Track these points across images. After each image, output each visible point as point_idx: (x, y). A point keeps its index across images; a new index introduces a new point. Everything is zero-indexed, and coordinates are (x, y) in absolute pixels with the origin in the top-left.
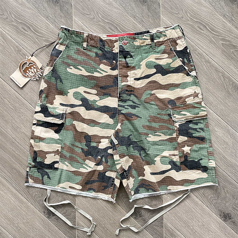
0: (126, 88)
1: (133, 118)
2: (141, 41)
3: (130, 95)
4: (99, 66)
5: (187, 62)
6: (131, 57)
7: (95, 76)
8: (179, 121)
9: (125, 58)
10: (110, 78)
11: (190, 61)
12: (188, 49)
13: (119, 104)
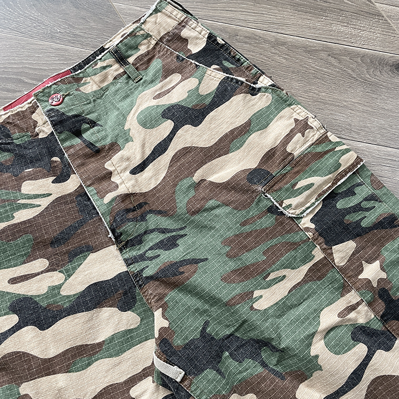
0: (123, 206)
1: (183, 273)
2: (97, 78)
3: (143, 218)
4: (20, 191)
5: (232, 66)
6: (93, 124)
7: (19, 221)
8: (304, 211)
9: (78, 133)
10: (66, 203)
11: (239, 60)
12: (218, 38)
13: (126, 256)
